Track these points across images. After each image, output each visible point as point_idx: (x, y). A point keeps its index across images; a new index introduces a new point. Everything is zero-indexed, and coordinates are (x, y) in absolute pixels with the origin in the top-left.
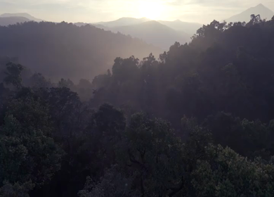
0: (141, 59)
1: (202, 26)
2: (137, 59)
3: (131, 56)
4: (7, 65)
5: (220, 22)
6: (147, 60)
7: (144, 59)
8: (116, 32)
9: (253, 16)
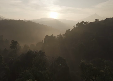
0: (56, 36)
1: (78, 23)
2: (55, 36)
3: (52, 34)
4: (11, 41)
5: (85, 22)
6: (58, 36)
7: (57, 36)
8: (41, 24)
9: (96, 19)
